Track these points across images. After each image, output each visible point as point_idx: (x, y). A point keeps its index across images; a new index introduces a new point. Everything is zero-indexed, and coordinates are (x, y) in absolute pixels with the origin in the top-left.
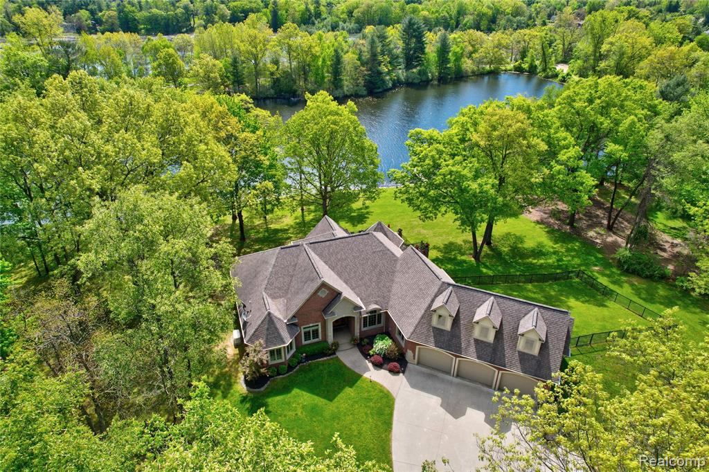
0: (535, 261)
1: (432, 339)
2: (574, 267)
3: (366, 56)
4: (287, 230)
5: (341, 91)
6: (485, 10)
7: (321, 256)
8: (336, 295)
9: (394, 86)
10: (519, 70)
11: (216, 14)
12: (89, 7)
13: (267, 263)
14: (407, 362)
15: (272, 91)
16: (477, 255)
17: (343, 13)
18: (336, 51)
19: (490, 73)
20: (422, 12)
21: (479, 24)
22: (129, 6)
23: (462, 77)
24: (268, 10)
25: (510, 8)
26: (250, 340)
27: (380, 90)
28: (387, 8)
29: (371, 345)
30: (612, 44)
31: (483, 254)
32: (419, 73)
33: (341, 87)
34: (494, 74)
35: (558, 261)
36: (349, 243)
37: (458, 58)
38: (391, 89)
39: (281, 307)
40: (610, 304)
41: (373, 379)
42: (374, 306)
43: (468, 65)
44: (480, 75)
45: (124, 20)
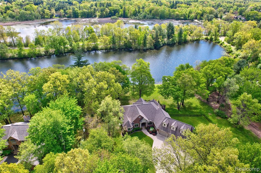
0: (194, 111)
1: (162, 129)
2: (204, 113)
3: (154, 36)
4: (130, 97)
5: (146, 48)
6: (199, 12)
7: (139, 108)
8: (142, 118)
9: (163, 45)
10: (207, 39)
11: (104, 11)
12: (64, 9)
13: (127, 109)
14: (157, 133)
15: (124, 47)
16: (178, 108)
17: (148, 11)
18: (145, 35)
19: (196, 40)
20: (176, 12)
21: (197, 16)
22: (76, 8)
23: (187, 42)
24: (122, 10)
25: (209, 11)
26: (124, 126)
27: (158, 47)
28: (163, 10)
29: (149, 129)
30: (237, 35)
31: (180, 107)
32: (172, 41)
33: (146, 46)
34: (198, 41)
35: (200, 111)
36: (146, 106)
37: (185, 36)
38: (162, 46)
39: (131, 119)
40: (210, 124)
41: (149, 136)
42: (151, 121)
43: (189, 38)
44: (193, 41)
45: (74, 13)
